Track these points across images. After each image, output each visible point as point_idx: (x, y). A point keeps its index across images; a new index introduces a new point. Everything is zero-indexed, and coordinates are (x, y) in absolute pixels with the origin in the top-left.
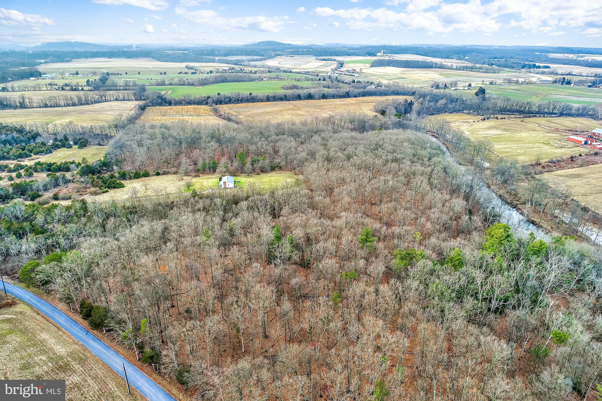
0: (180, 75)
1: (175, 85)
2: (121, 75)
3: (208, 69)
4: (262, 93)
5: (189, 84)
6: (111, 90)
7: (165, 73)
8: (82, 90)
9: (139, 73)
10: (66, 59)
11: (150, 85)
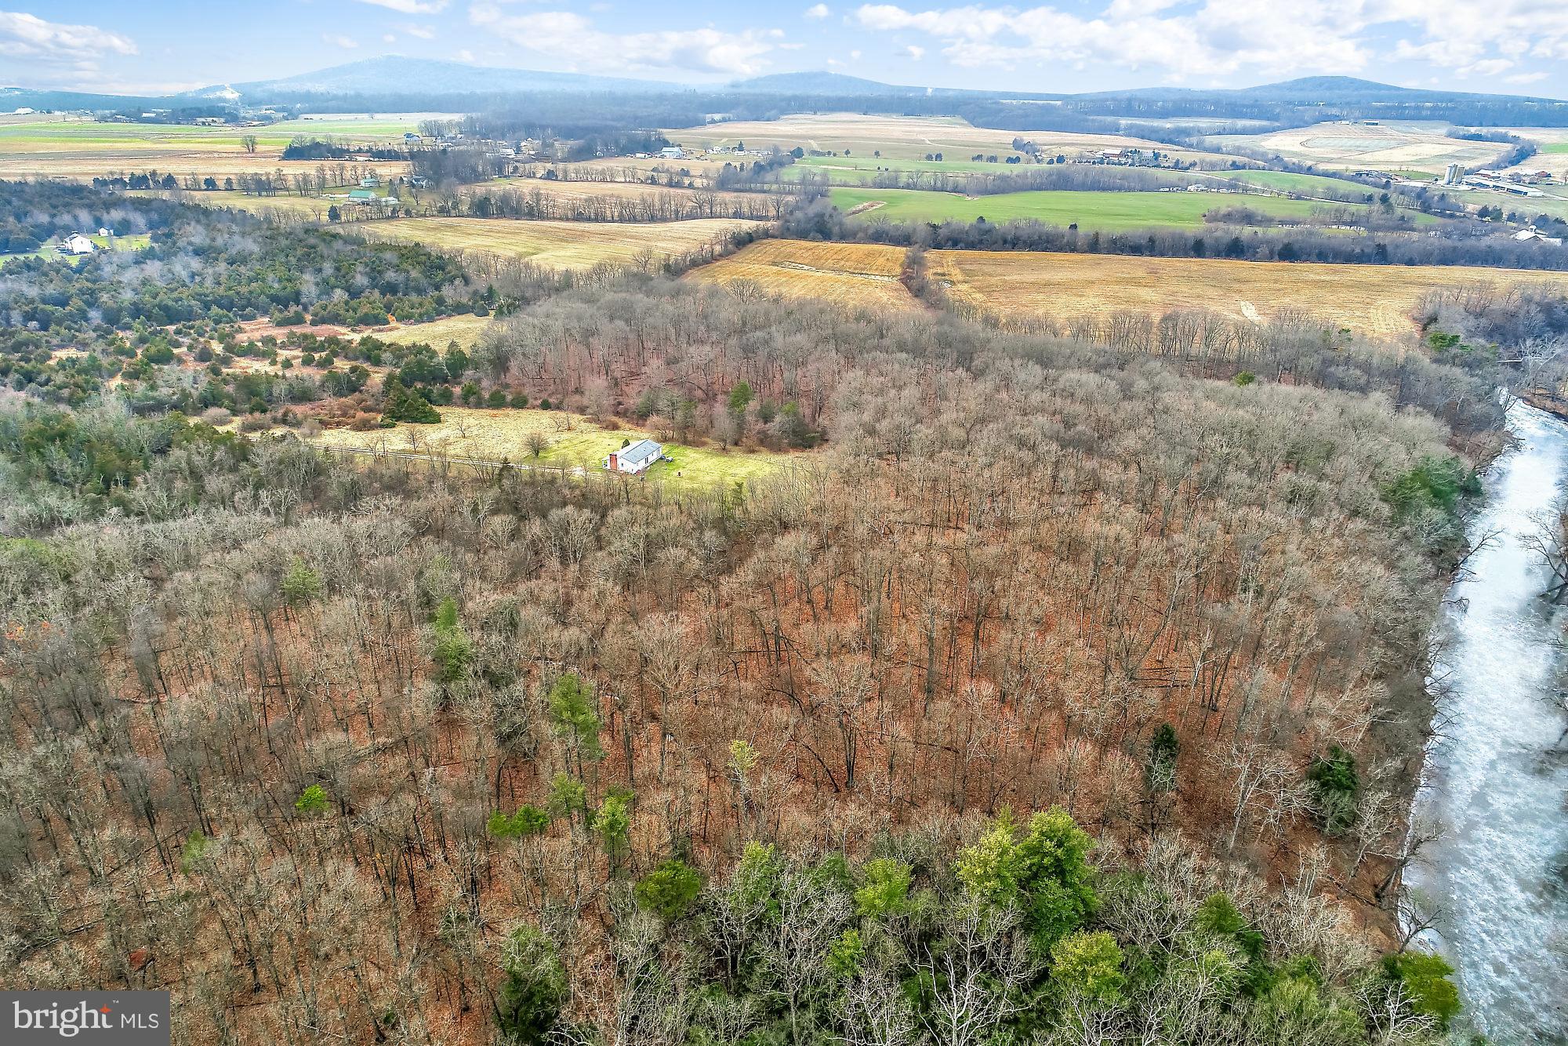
0: (977, 163)
1: (923, 189)
2: (835, 155)
3: (1056, 152)
4: (1121, 226)
5: (956, 190)
6: (751, 191)
7: (939, 157)
8: (691, 186)
9: (877, 154)
10: (767, 114)
11: (860, 184)
